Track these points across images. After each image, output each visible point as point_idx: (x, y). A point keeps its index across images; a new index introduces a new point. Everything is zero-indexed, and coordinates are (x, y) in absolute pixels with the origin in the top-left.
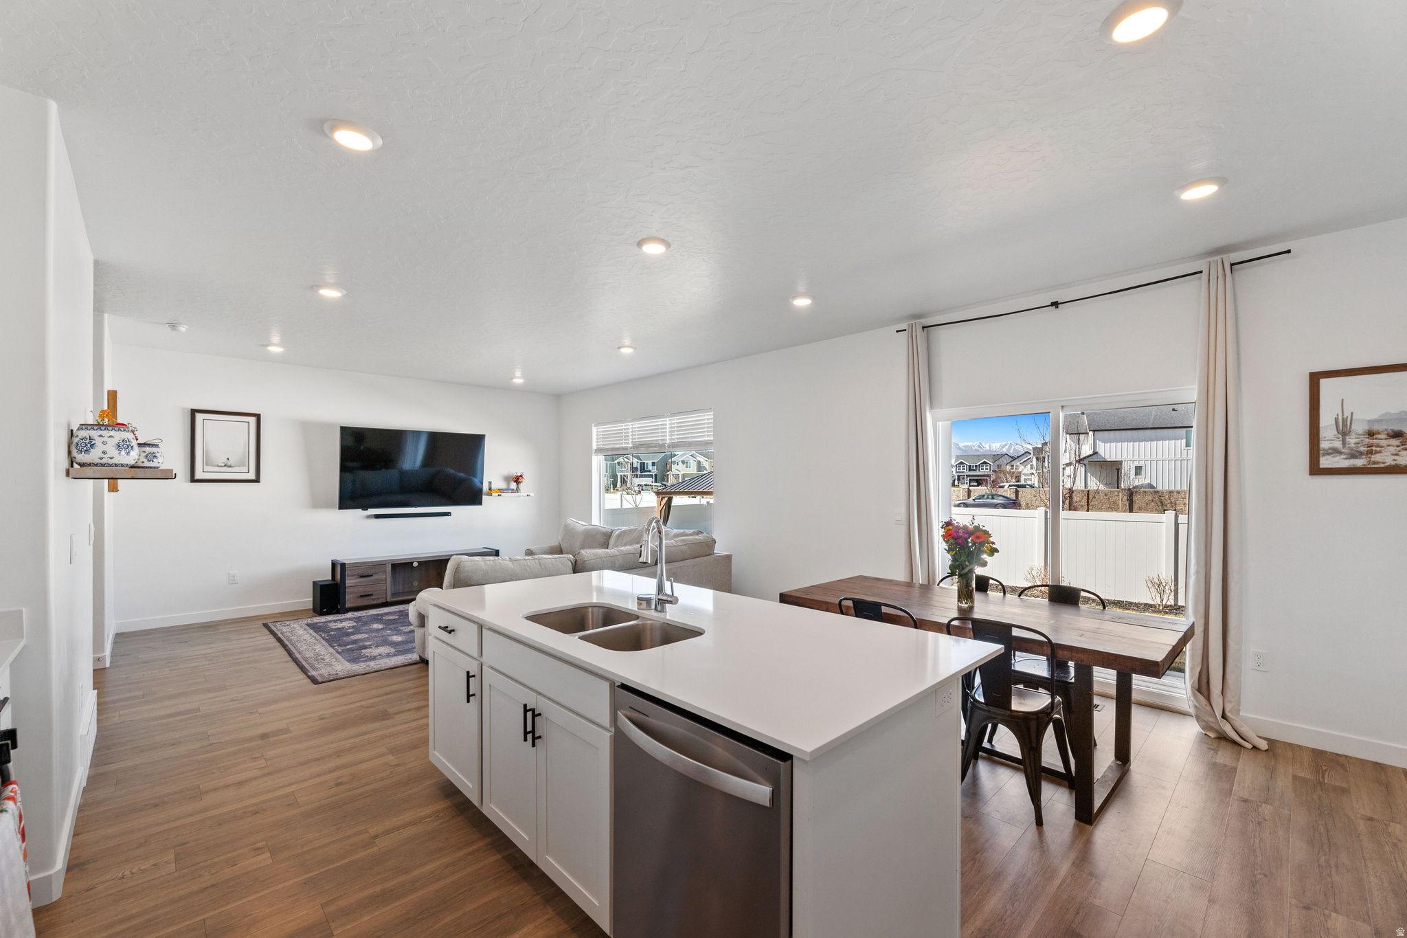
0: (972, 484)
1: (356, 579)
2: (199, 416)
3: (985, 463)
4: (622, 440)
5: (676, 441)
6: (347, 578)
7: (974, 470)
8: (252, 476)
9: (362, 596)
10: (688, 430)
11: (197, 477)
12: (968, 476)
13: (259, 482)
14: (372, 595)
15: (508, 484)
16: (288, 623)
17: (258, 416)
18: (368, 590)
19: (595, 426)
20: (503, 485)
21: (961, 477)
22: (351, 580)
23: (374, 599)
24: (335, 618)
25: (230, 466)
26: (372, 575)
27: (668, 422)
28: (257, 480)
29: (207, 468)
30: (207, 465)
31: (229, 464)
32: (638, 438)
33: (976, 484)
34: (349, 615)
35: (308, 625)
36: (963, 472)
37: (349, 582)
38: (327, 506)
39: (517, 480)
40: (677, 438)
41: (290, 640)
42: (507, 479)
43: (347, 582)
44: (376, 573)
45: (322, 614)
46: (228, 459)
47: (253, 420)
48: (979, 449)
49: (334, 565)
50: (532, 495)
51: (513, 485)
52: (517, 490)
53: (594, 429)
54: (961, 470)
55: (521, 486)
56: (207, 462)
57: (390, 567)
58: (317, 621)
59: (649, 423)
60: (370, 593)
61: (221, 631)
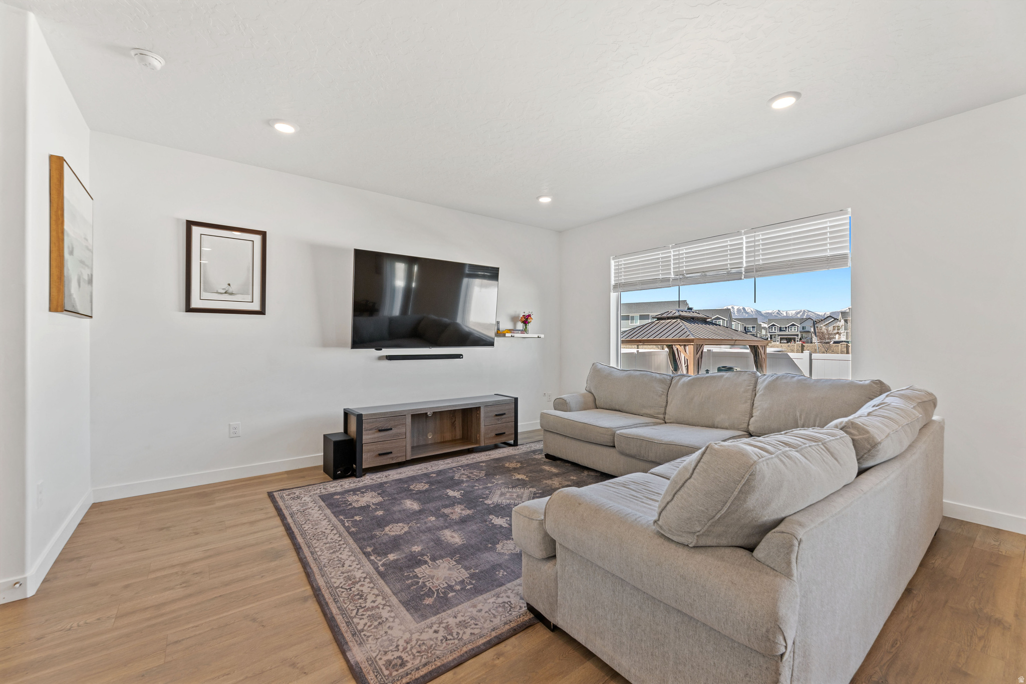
0: (782, 341)
1: (374, 433)
2: (196, 230)
3: (793, 325)
4: (659, 271)
5: (761, 262)
6: (364, 432)
7: (784, 331)
8: (256, 307)
9: (380, 455)
10: (790, 245)
11: (194, 305)
12: (779, 335)
13: (264, 314)
14: (391, 453)
15: (515, 325)
16: (297, 492)
17: (263, 234)
18: (386, 447)
19: (613, 259)
20: (509, 326)
21: (773, 336)
22: (368, 434)
23: (392, 458)
24: (353, 486)
25: (231, 294)
26: (391, 429)
27: (745, 240)
28: (262, 312)
29: (205, 295)
30: (205, 291)
31: (230, 290)
32: (686, 266)
33: (786, 342)
34: (367, 480)
35: (323, 498)
36: (775, 332)
37: (366, 437)
38: (339, 345)
39: (526, 320)
40: (763, 259)
41: (303, 534)
42: (514, 319)
43: (364, 437)
44: (395, 426)
45: (336, 477)
46: (229, 285)
47: (257, 239)
48: (778, 315)
49: (346, 414)
50: (542, 336)
51: (520, 326)
52: (525, 331)
53: (613, 263)
54: (773, 331)
55: (529, 326)
56: (205, 286)
57: (410, 418)
58: (332, 490)
59: (707, 245)
60: (389, 451)
61: (218, 504)
